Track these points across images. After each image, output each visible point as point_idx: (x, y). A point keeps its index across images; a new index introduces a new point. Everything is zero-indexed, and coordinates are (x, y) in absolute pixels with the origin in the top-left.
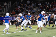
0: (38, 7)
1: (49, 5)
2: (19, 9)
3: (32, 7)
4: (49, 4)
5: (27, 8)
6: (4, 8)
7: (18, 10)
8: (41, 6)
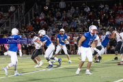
0: (83, 15)
1: (109, 11)
2: (42, 19)
3: (69, 15)
4: (107, 8)
5: (59, 18)
6: (9, 17)
7: (39, 23)
8: (91, 14)
